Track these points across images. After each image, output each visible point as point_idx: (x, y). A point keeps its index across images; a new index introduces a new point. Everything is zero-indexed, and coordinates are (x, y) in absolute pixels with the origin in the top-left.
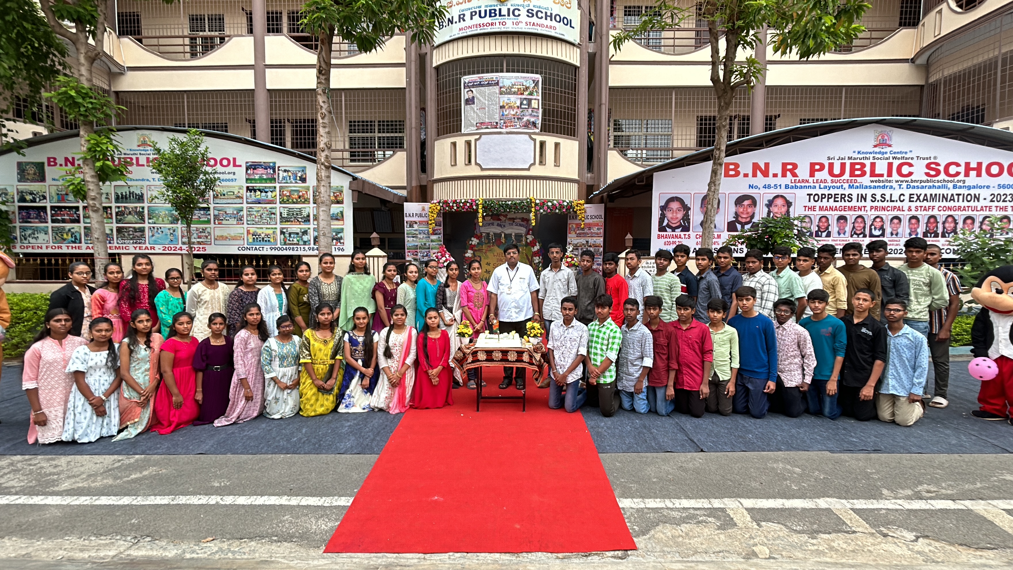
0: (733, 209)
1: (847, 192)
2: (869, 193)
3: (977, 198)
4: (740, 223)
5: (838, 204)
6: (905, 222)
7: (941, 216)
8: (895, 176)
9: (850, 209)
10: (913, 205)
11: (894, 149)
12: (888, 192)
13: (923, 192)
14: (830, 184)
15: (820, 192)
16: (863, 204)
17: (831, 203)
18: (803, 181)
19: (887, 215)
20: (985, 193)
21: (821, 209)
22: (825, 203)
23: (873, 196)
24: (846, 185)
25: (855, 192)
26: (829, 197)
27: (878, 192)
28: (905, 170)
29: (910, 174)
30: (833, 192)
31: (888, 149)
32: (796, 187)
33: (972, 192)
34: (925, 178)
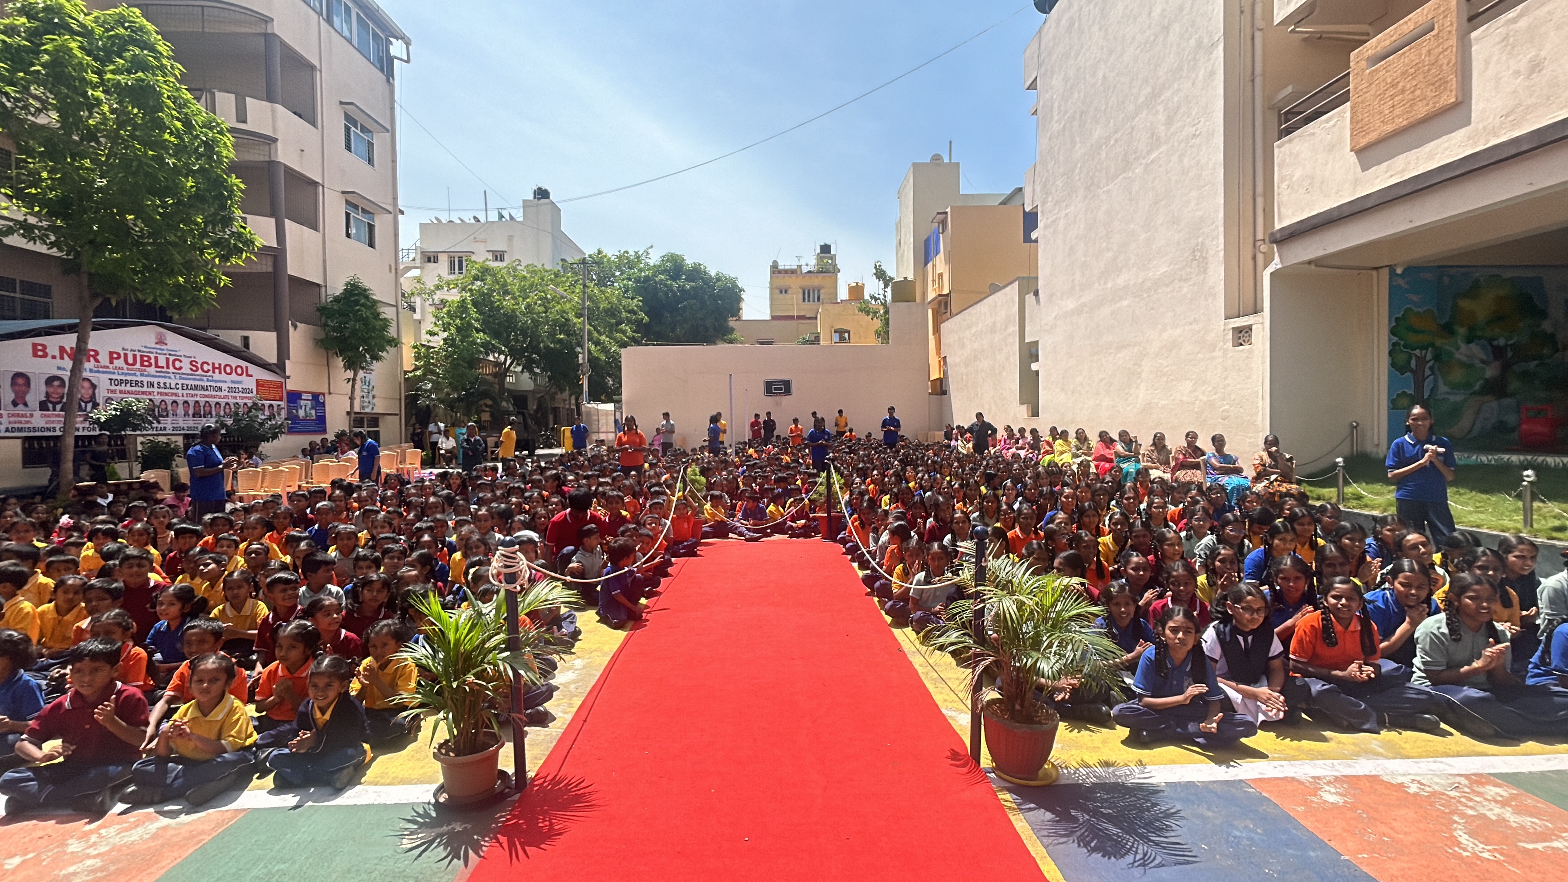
0: (43, 388)
1: (140, 379)
2: (155, 380)
3: (220, 389)
4: (51, 402)
5: (134, 389)
6: (181, 406)
7: (202, 401)
8: (172, 369)
9: (143, 393)
10: (185, 392)
11: (169, 347)
12: (168, 381)
13: (190, 382)
14: (126, 371)
15: (119, 378)
16: (151, 390)
17: (128, 388)
18: (105, 367)
19: (169, 399)
20: (224, 386)
21: (121, 392)
22: (123, 387)
23: (158, 383)
24: (138, 373)
25: (145, 380)
26: (126, 382)
27: (162, 381)
28: (178, 364)
29: (181, 368)
30: (129, 378)
31: (163, 347)
32: (98, 372)
33: (218, 384)
34: (190, 372)
